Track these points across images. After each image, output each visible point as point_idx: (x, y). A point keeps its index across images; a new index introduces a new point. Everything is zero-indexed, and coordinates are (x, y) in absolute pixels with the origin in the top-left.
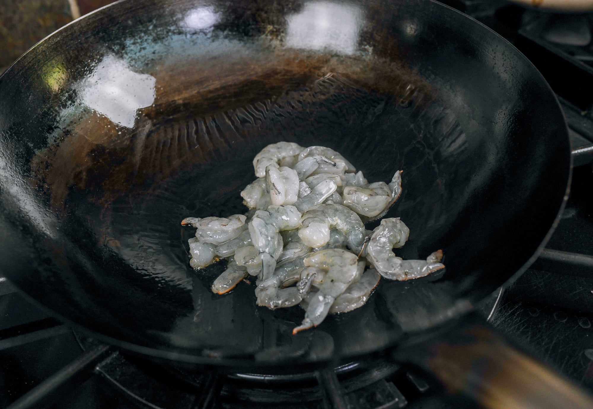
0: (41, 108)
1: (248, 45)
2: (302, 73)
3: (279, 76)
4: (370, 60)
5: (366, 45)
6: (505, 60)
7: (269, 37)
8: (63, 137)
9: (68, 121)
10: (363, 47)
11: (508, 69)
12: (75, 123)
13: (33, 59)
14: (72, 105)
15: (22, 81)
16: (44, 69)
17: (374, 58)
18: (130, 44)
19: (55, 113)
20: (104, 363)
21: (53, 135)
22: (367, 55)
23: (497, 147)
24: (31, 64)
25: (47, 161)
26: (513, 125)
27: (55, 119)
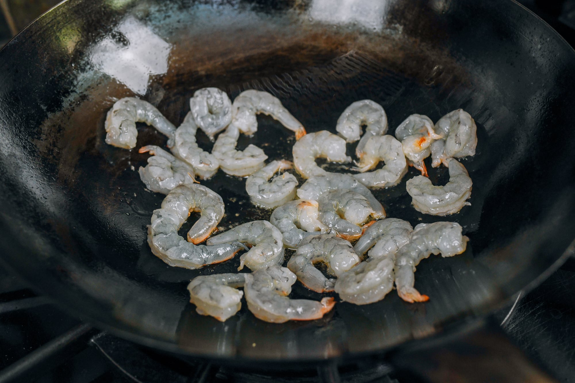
0: (59, 71)
1: (275, 19)
2: (329, 49)
3: (304, 52)
4: (399, 39)
5: (396, 24)
6: (543, 44)
7: (298, 11)
8: (79, 101)
9: (85, 86)
10: (393, 25)
11: (545, 53)
12: (93, 88)
13: (52, 20)
14: (91, 70)
15: (40, 42)
16: (63, 31)
17: (404, 37)
18: (155, 11)
19: (73, 77)
20: (99, 336)
21: (68, 99)
22: (396, 34)
23: (528, 136)
24: (49, 25)
25: (60, 125)
26: (547, 113)
27: (72, 83)
